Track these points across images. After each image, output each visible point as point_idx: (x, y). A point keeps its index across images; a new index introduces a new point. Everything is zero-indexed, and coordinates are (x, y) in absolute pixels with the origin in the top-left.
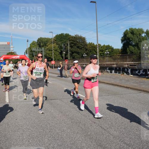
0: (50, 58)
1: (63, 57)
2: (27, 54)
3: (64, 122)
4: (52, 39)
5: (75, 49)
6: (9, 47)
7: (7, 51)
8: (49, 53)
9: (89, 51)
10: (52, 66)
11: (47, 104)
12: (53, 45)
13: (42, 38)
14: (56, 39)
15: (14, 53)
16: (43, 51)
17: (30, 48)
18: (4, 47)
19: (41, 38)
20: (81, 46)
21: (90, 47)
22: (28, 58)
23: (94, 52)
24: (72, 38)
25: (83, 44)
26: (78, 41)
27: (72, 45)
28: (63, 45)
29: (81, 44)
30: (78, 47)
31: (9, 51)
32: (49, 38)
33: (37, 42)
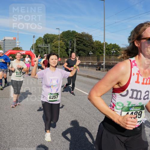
1: (69, 54)
2: (32, 50)
3: (69, 120)
4: (58, 35)
5: (81, 46)
6: (15, 42)
7: (13, 47)
8: (55, 50)
9: (95, 49)
12: (59, 42)
13: (49, 34)
14: (62, 36)
15: (20, 49)
16: (49, 47)
17: (36, 44)
18: (10, 42)
20: (87, 43)
21: (96, 45)
23: (100, 50)
24: (79, 35)
25: (89, 42)
26: (84, 38)
27: (79, 42)
28: (69, 42)
29: (88, 42)
30: (84, 45)
31: (15, 46)
32: (55, 34)
33: (43, 38)
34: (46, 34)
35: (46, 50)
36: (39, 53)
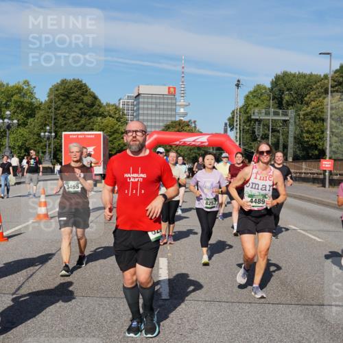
0: (316, 147)
2: (232, 130)
4: (326, 77)
6: (172, 104)
7: (165, 118)
8: (312, 129)
10: (321, 177)
11: (305, 319)
13: (291, 74)
14: (341, 80)
15: (188, 125)
16: (292, 121)
17: (245, 109)
18: (156, 104)
19: (285, 74)
22: (238, 143)
31: (171, 116)
33: (271, 90)
34: (279, 73)
35: (278, 131)
36: (255, 139)
